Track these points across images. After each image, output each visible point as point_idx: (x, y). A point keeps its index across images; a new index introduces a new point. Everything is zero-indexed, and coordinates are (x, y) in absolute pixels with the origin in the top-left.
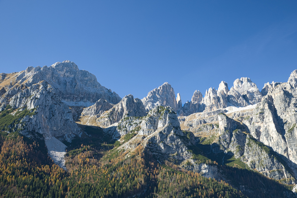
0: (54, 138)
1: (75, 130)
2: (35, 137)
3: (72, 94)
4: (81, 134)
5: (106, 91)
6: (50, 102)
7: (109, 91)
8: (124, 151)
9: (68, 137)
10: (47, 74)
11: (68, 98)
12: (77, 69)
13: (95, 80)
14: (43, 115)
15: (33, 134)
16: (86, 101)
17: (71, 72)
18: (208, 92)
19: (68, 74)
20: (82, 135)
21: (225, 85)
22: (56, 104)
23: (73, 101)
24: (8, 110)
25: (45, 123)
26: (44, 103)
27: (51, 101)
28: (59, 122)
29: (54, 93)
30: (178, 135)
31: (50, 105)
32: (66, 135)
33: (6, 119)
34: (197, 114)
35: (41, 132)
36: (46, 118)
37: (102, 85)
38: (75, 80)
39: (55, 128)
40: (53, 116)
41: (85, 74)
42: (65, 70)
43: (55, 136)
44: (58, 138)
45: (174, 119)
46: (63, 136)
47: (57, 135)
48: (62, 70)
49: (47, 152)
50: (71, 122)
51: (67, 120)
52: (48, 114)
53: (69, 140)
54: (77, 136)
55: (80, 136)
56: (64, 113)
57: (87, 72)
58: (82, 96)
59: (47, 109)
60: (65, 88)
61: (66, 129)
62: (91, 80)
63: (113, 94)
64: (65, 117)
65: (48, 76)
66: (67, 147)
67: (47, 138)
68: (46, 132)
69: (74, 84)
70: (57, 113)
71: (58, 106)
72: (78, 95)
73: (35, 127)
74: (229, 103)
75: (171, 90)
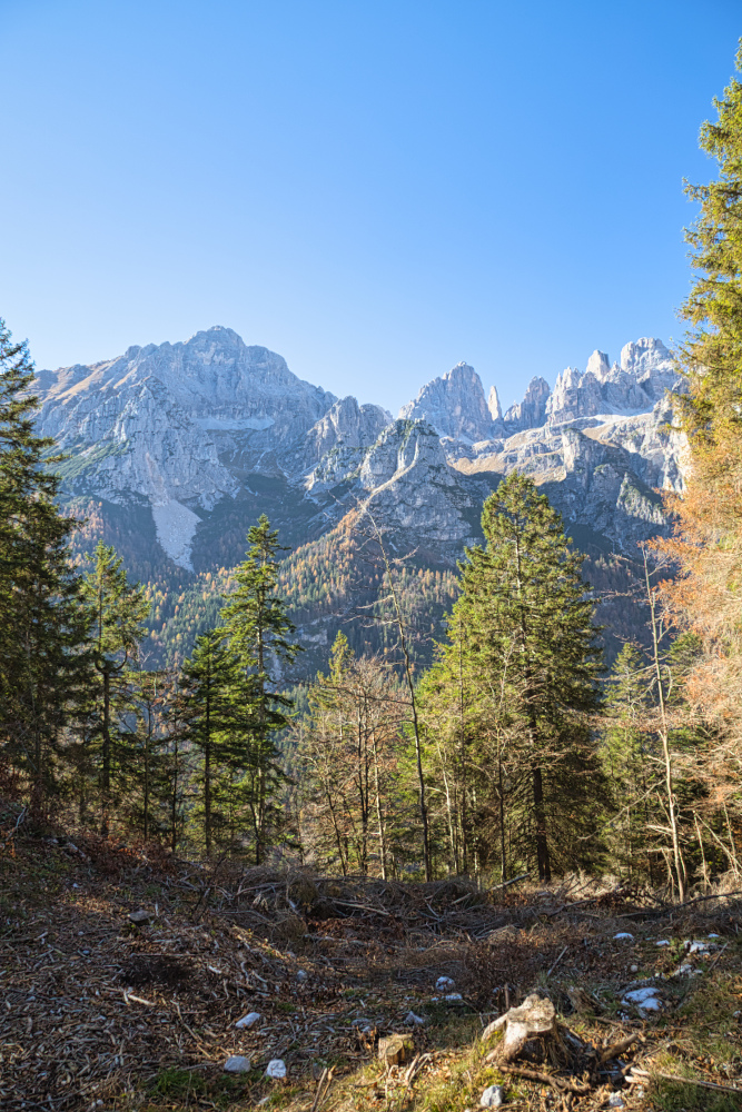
0: (175, 503)
1: (225, 483)
2: (131, 501)
3: (231, 403)
4: (237, 491)
5: (310, 391)
6: (165, 425)
7: (318, 391)
8: (321, 524)
9: (208, 498)
10: (170, 360)
11: (222, 412)
12: (241, 345)
13: (284, 365)
14: (147, 454)
15: (126, 497)
16: (263, 418)
17: (226, 351)
18: (561, 379)
19: (220, 357)
20: (238, 494)
21: (602, 359)
22: (178, 428)
23: (233, 418)
24: (78, 446)
25: (154, 470)
26: (151, 425)
27: (167, 423)
28: (186, 466)
29: (173, 402)
30: (441, 486)
31: (164, 430)
32: (204, 496)
33: (71, 466)
34: (529, 433)
35: (143, 490)
36: (156, 459)
37: (301, 377)
38: (237, 370)
39: (177, 482)
40: (171, 454)
41: (259, 353)
42: (212, 349)
43: (177, 498)
44: (183, 502)
45: (431, 448)
46: (196, 497)
47: (184, 497)
48: (206, 349)
49: (155, 533)
50: (214, 466)
51: (205, 461)
52: (159, 450)
53: (208, 506)
54: (227, 497)
55: (234, 496)
56: (197, 447)
57: (264, 349)
58: (254, 406)
59: (157, 441)
60: (215, 388)
61: (202, 483)
62: (274, 367)
63: (327, 397)
64: (199, 455)
65: (173, 365)
66: (200, 520)
67: (159, 503)
68: (156, 491)
69: (234, 379)
70: (181, 447)
71: (182, 431)
72: (245, 405)
73: (130, 481)
74: (604, 402)
75: (474, 380)
